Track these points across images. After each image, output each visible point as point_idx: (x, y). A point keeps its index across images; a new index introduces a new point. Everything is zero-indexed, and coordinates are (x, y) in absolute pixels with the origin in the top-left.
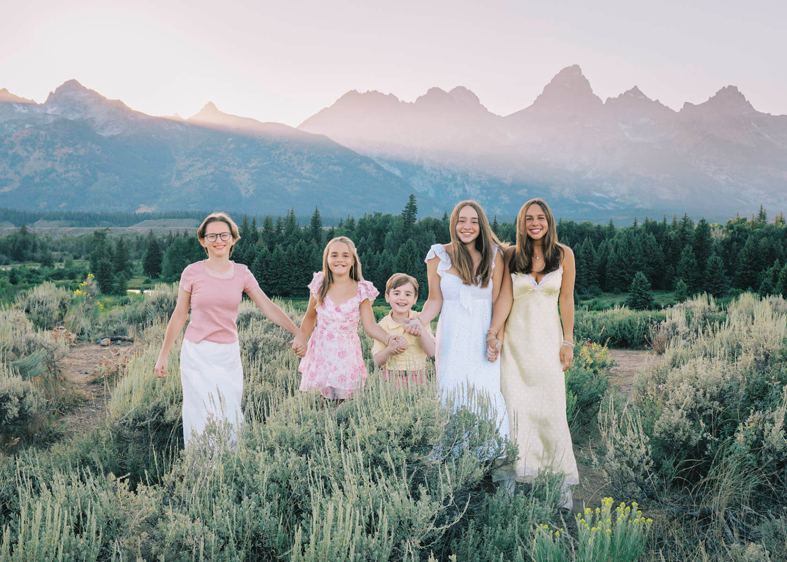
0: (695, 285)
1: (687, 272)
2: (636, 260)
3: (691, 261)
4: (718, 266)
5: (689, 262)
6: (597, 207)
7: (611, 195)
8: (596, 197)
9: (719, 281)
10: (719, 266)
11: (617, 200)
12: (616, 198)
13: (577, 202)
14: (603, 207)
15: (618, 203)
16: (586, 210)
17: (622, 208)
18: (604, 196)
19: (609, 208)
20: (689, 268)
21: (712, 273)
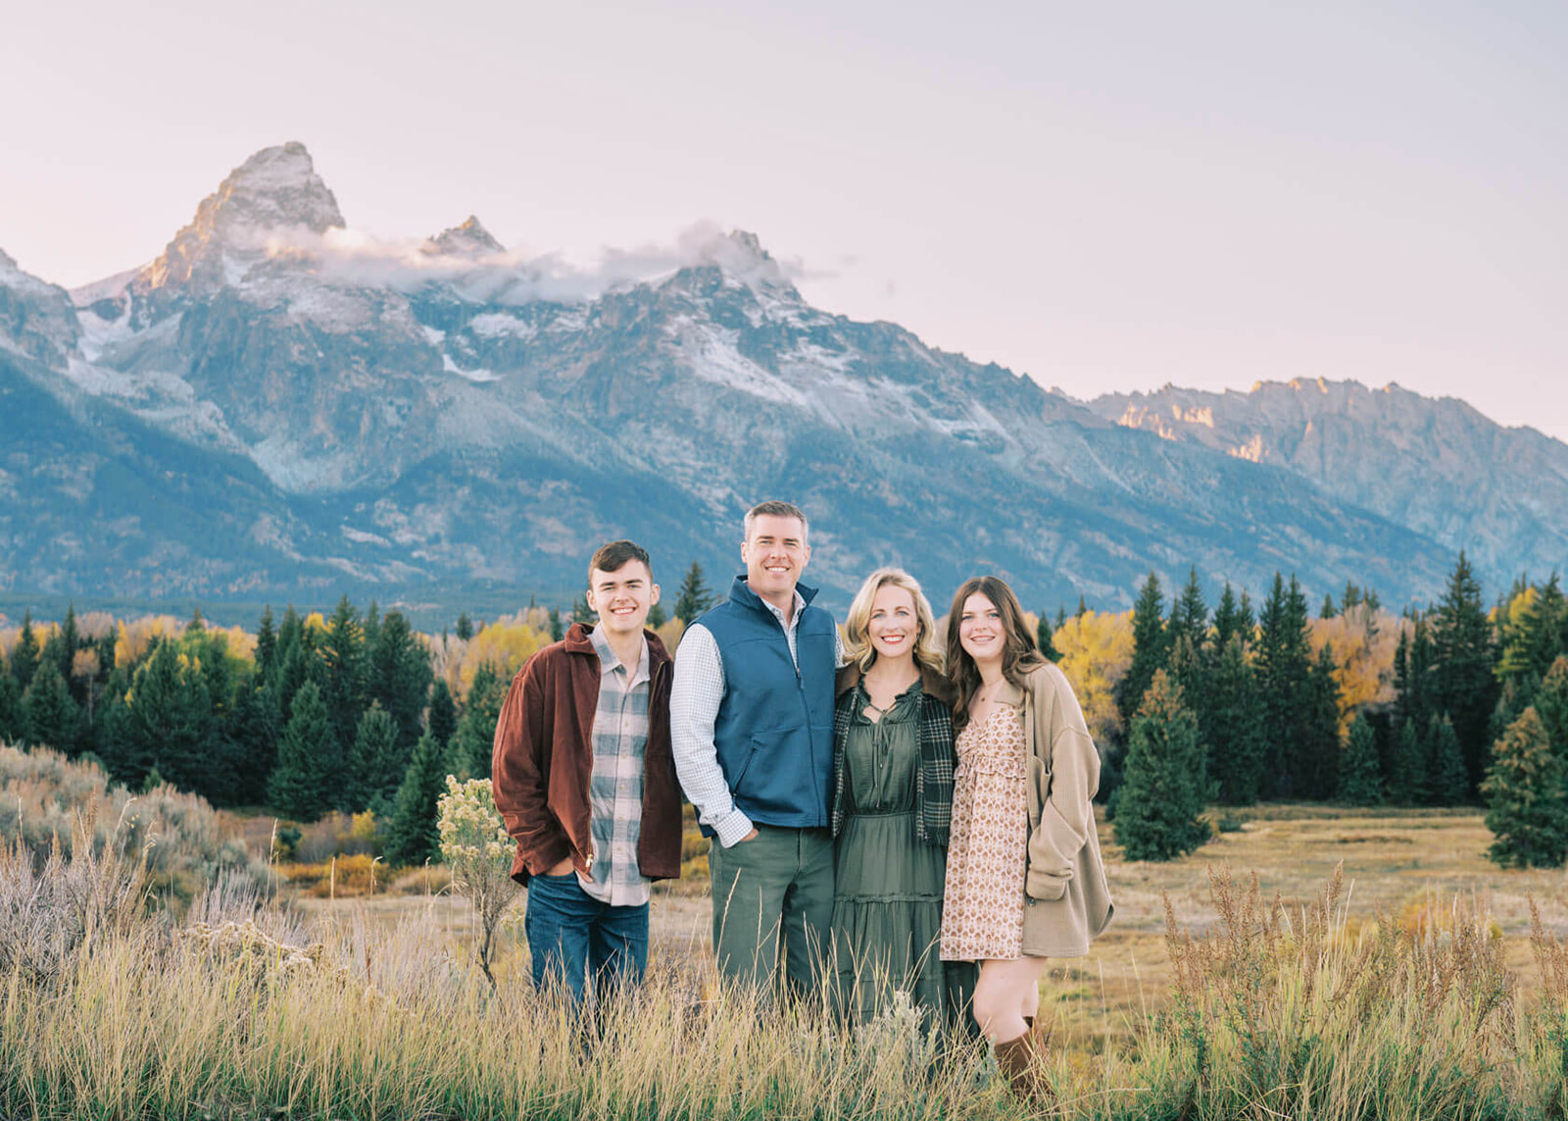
0: (324, 789)
1: (303, 756)
2: (181, 724)
3: (314, 724)
4: (382, 736)
5: (308, 726)
6: (355, 573)
7: (398, 539)
8: (353, 542)
9: (386, 778)
10: (387, 737)
11: (415, 554)
12: (415, 546)
13: (297, 557)
14: (377, 573)
15: (420, 562)
16: (321, 582)
17: (431, 577)
18: (379, 540)
19: (393, 579)
20: (308, 744)
21: (368, 755)
